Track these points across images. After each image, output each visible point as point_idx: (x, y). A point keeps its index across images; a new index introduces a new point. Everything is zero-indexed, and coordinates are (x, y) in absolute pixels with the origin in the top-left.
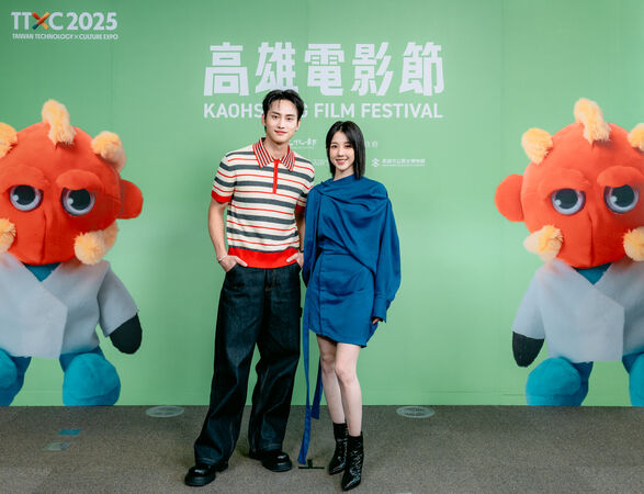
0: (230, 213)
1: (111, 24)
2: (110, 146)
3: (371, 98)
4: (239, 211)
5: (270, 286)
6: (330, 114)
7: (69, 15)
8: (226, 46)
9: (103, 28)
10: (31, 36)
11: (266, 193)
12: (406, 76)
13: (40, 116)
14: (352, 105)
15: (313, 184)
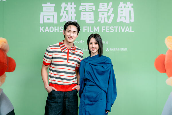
0: (50, 69)
3: (105, 24)
4: (54, 69)
5: (66, 98)
6: (89, 31)
8: (49, 4)
11: (64, 62)
14: (98, 27)
15: (83, 59)
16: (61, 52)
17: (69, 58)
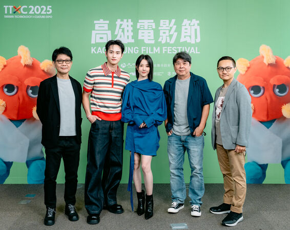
1: (49, 11)
2: (49, 66)
3: (167, 44)
4: (96, 96)
6: (148, 52)
7: (30, 7)
8: (101, 21)
9: (45, 13)
10: (13, 17)
12: (183, 34)
13: (17, 53)
14: (159, 48)
15: (129, 82)
16: (105, 76)
17: (114, 82)
